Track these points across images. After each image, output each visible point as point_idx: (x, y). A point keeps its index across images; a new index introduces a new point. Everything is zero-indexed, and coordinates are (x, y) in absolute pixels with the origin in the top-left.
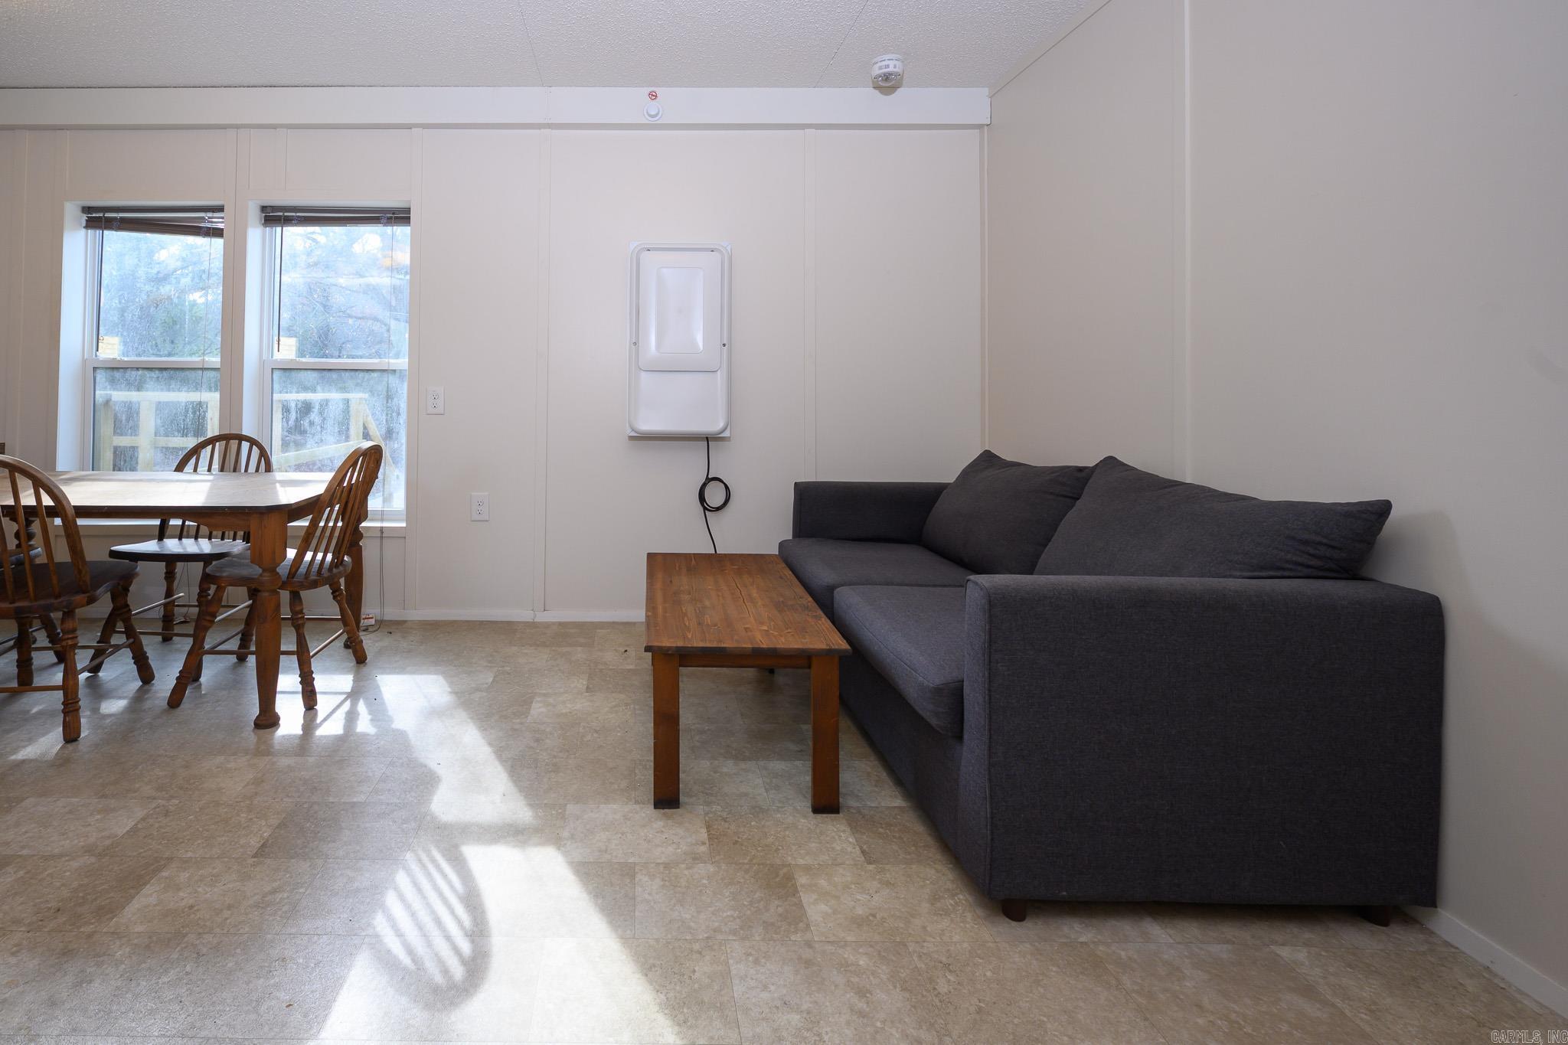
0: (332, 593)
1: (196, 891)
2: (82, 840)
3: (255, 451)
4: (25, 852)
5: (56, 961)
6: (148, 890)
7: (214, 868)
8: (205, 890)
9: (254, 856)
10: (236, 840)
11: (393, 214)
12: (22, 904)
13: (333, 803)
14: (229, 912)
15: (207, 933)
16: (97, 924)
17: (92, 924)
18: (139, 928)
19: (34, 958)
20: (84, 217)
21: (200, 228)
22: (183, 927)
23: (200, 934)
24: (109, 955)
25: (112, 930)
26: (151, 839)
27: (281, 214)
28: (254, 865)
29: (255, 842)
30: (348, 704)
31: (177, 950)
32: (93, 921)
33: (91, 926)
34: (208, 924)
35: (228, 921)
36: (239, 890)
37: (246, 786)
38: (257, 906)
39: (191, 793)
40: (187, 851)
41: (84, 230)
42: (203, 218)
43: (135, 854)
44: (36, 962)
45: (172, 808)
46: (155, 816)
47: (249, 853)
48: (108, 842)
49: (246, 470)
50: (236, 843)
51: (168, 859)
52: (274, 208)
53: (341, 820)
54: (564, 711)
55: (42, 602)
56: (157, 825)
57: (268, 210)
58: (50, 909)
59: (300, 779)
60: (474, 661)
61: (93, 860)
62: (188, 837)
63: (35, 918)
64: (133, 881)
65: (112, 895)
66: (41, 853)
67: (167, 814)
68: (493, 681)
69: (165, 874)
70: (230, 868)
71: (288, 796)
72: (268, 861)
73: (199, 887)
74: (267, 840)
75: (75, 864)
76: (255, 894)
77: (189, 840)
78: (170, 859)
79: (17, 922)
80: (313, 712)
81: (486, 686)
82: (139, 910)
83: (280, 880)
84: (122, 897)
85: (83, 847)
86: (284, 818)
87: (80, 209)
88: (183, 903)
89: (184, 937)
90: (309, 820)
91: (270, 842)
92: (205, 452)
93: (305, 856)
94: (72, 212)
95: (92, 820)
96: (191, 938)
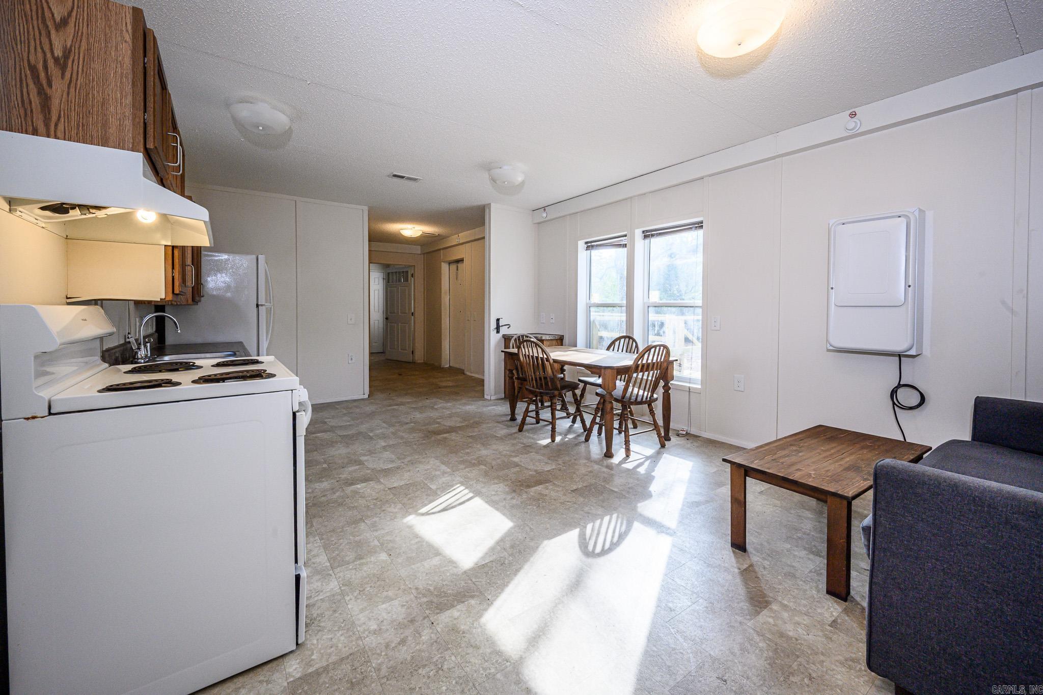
0: (650, 411)
1: (550, 492)
2: (537, 467)
3: (634, 344)
4: (523, 465)
5: (512, 491)
6: (541, 486)
7: (559, 489)
8: (553, 493)
9: (572, 491)
11: (698, 224)
12: (514, 476)
14: (553, 501)
15: (544, 503)
17: (524, 487)
18: (532, 493)
20: (586, 246)
21: (621, 244)
22: (541, 498)
25: (526, 491)
26: (551, 474)
27: (650, 233)
28: (569, 493)
29: (575, 487)
34: (546, 500)
36: (560, 497)
37: (586, 471)
38: (561, 503)
39: (570, 467)
40: (557, 481)
41: (586, 251)
42: (621, 240)
43: (544, 476)
44: (508, 489)
45: (562, 469)
46: (557, 469)
48: (541, 471)
49: (634, 353)
50: (570, 485)
52: (648, 231)
53: (604, 493)
55: (547, 391)
56: (555, 472)
57: (645, 232)
58: (518, 480)
59: (603, 476)
61: (535, 473)
63: (514, 480)
64: (539, 483)
65: (532, 483)
66: (526, 467)
67: (560, 470)
69: (547, 484)
70: (563, 490)
71: (595, 479)
72: (574, 494)
73: (552, 491)
75: (531, 473)
76: (563, 500)
77: (559, 479)
78: (551, 482)
79: (511, 479)
80: (627, 458)
82: (535, 489)
84: (534, 485)
85: (535, 469)
86: (588, 485)
87: (585, 243)
88: (545, 493)
90: (595, 488)
91: (579, 489)
92: (617, 343)
93: (584, 497)
94: (581, 244)
95: (542, 464)
96: (540, 502)
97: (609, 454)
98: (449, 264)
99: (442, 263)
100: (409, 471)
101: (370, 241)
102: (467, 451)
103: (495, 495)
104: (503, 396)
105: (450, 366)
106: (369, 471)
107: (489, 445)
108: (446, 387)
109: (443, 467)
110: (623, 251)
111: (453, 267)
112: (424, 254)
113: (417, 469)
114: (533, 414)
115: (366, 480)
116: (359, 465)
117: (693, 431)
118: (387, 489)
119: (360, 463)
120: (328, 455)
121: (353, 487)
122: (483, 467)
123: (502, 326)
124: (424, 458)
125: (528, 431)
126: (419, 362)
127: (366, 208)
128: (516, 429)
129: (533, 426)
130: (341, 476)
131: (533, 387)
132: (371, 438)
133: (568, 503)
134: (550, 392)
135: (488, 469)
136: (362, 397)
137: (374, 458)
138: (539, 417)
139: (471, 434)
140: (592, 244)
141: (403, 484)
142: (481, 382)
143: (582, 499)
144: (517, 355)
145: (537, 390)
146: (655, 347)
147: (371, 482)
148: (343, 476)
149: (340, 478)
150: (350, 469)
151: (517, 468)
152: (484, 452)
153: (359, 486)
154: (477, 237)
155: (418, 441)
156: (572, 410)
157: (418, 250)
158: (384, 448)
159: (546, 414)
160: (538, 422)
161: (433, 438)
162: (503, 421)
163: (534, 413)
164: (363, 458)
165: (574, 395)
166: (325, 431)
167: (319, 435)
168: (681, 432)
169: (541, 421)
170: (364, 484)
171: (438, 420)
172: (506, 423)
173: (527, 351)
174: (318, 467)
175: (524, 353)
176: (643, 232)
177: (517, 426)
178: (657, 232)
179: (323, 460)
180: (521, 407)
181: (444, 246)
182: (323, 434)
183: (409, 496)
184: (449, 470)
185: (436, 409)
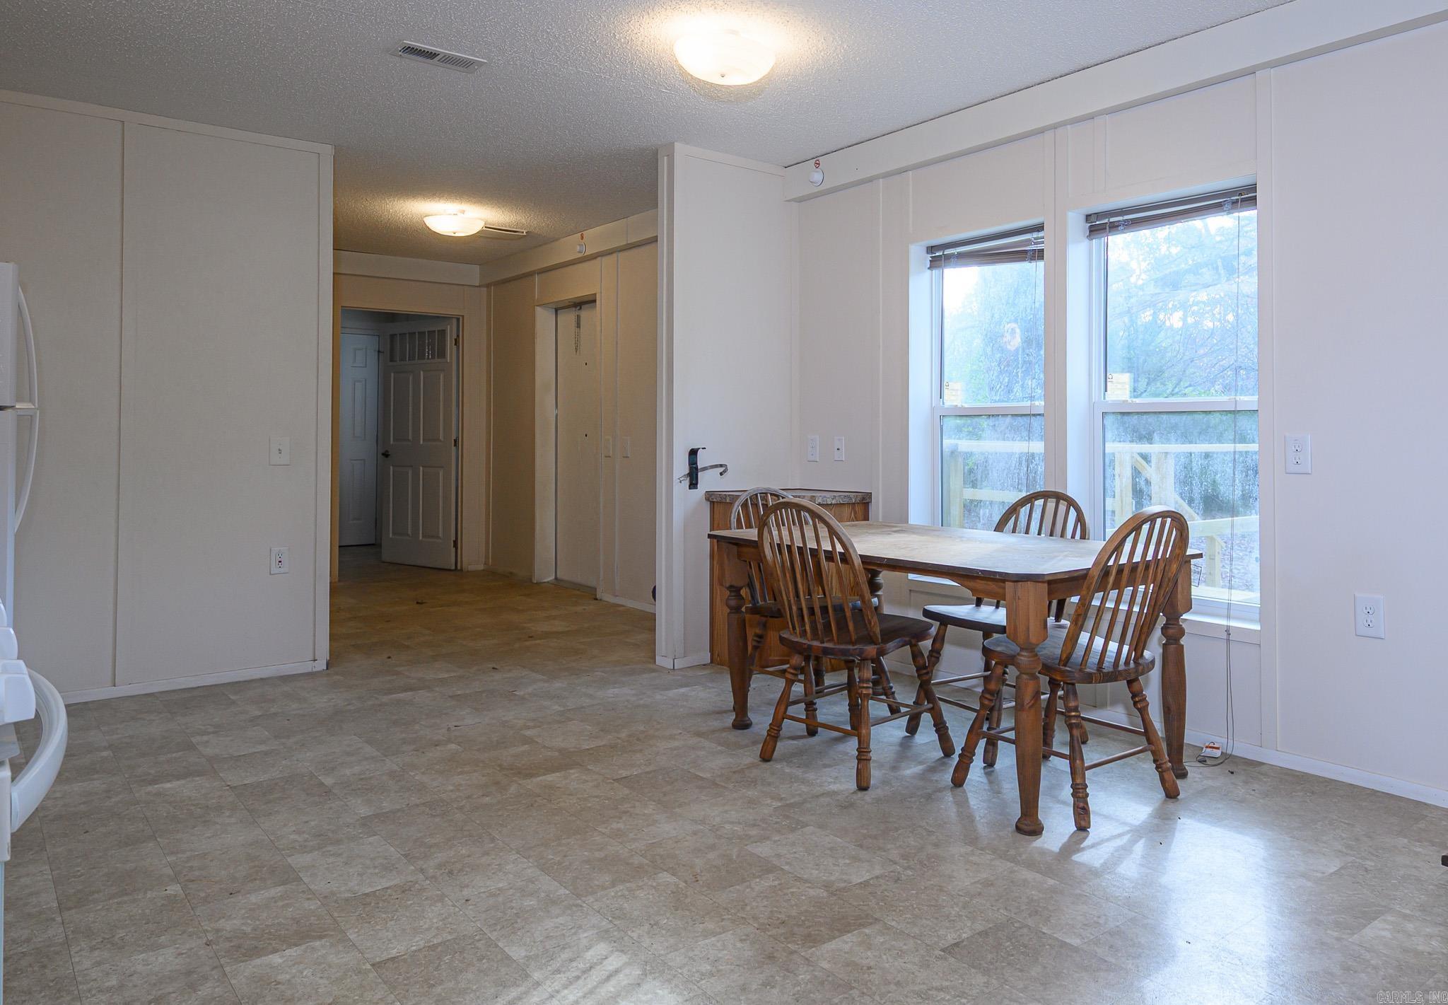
1: (880, 957)
2: (827, 875)
3: (1073, 514)
4: (786, 868)
5: (762, 960)
6: (848, 938)
7: (905, 944)
8: (887, 959)
9: (943, 950)
10: (937, 928)
11: (1241, 194)
12: (764, 906)
13: (1044, 933)
14: (895, 988)
15: (868, 995)
16: (800, 946)
17: (798, 944)
18: (825, 965)
19: (751, 950)
20: (929, 257)
21: (1026, 252)
22: (855, 981)
23: (863, 993)
24: (795, 974)
25: (807, 956)
26: (874, 896)
27: (1106, 221)
28: (938, 958)
29: (951, 938)
30: (1126, 838)
31: (840, 997)
32: (799, 942)
33: (797, 946)
34: (874, 988)
35: (890, 995)
36: (913, 973)
37: (975, 882)
38: (919, 994)
39: (926, 870)
40: (893, 920)
41: (929, 271)
42: (1029, 240)
43: (855, 904)
44: (750, 953)
45: (903, 877)
46: (887, 879)
47: (940, 944)
48: (843, 885)
50: (936, 931)
51: (876, 919)
52: (1099, 215)
53: (1042, 954)
54: (1420, 948)
56: (884, 887)
57: (1093, 218)
58: (778, 919)
59: (1028, 898)
60: (1325, 838)
61: (825, 894)
62: (901, 908)
63: (766, 921)
64: (842, 926)
65: (822, 929)
66: (795, 873)
67: (897, 880)
68: (1334, 873)
69: (867, 931)
70: (917, 951)
71: (1006, 908)
72: (952, 960)
73: (885, 954)
74: (963, 942)
75: (812, 892)
76: (924, 983)
77: (900, 910)
78: (877, 921)
79: (755, 918)
80: (1083, 834)
81: (1319, 875)
82: (833, 950)
83: (952, 981)
84: (828, 934)
85: (824, 881)
86: (990, 928)
87: (925, 249)
88: (865, 962)
89: (851, 989)
90: (1011, 939)
91: (965, 943)
92: (1024, 511)
93: (986, 972)
94: (918, 255)
95: (841, 862)
96: (855, 993)
97: (1029, 825)
98: (556, 311)
99: (538, 309)
100: (441, 898)
101: (336, 248)
102: (615, 826)
103: (712, 974)
104: (706, 657)
105: (556, 578)
106: (313, 905)
107: (680, 806)
108: (547, 635)
109: (547, 884)
110: (1035, 270)
111: (568, 318)
112: (488, 286)
113: (466, 892)
114: (799, 710)
115: (302, 934)
116: (284, 883)
117: (1241, 749)
118: (369, 967)
119: (288, 876)
120: (188, 854)
121: (258, 961)
122: (665, 877)
123: (705, 469)
124: (487, 853)
125: (787, 758)
126: (471, 568)
127: (328, 150)
128: (751, 756)
129: (800, 743)
130: (222, 923)
131: (804, 633)
132: (328, 792)
133: (942, 995)
134: (850, 647)
135: (682, 885)
136: (308, 667)
137: (331, 860)
138: (815, 717)
139: (624, 773)
140: (947, 252)
141: (422, 943)
142: (647, 622)
143: (980, 979)
144: (756, 545)
145: (816, 643)
146: (1152, 519)
147: (317, 943)
148: (227, 925)
149: (218, 931)
150: (253, 898)
151: (771, 876)
152: (667, 828)
153: (276, 959)
154: (633, 239)
155: (469, 797)
156: (906, 695)
157: (473, 274)
158: (365, 822)
159: (834, 709)
160: (812, 732)
161: (513, 789)
162: (713, 732)
163: (803, 706)
164: (298, 860)
165: (916, 655)
166: (187, 774)
167: (168, 785)
168: (1209, 752)
169: (819, 729)
170: (292, 952)
171: (528, 733)
172: (724, 734)
173: (783, 533)
174: (149, 895)
175: (777, 540)
176: (1088, 217)
177: (754, 743)
178: (1126, 217)
179: (170, 872)
180: (765, 689)
181: (545, 265)
182: (183, 782)
183: (439, 989)
184: (562, 891)
185: (523, 698)
